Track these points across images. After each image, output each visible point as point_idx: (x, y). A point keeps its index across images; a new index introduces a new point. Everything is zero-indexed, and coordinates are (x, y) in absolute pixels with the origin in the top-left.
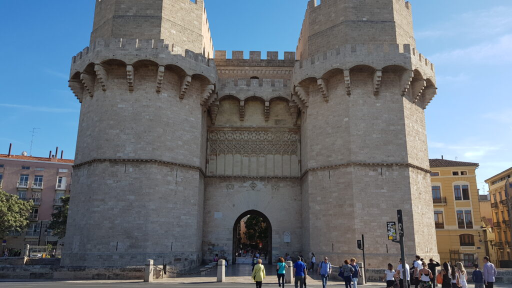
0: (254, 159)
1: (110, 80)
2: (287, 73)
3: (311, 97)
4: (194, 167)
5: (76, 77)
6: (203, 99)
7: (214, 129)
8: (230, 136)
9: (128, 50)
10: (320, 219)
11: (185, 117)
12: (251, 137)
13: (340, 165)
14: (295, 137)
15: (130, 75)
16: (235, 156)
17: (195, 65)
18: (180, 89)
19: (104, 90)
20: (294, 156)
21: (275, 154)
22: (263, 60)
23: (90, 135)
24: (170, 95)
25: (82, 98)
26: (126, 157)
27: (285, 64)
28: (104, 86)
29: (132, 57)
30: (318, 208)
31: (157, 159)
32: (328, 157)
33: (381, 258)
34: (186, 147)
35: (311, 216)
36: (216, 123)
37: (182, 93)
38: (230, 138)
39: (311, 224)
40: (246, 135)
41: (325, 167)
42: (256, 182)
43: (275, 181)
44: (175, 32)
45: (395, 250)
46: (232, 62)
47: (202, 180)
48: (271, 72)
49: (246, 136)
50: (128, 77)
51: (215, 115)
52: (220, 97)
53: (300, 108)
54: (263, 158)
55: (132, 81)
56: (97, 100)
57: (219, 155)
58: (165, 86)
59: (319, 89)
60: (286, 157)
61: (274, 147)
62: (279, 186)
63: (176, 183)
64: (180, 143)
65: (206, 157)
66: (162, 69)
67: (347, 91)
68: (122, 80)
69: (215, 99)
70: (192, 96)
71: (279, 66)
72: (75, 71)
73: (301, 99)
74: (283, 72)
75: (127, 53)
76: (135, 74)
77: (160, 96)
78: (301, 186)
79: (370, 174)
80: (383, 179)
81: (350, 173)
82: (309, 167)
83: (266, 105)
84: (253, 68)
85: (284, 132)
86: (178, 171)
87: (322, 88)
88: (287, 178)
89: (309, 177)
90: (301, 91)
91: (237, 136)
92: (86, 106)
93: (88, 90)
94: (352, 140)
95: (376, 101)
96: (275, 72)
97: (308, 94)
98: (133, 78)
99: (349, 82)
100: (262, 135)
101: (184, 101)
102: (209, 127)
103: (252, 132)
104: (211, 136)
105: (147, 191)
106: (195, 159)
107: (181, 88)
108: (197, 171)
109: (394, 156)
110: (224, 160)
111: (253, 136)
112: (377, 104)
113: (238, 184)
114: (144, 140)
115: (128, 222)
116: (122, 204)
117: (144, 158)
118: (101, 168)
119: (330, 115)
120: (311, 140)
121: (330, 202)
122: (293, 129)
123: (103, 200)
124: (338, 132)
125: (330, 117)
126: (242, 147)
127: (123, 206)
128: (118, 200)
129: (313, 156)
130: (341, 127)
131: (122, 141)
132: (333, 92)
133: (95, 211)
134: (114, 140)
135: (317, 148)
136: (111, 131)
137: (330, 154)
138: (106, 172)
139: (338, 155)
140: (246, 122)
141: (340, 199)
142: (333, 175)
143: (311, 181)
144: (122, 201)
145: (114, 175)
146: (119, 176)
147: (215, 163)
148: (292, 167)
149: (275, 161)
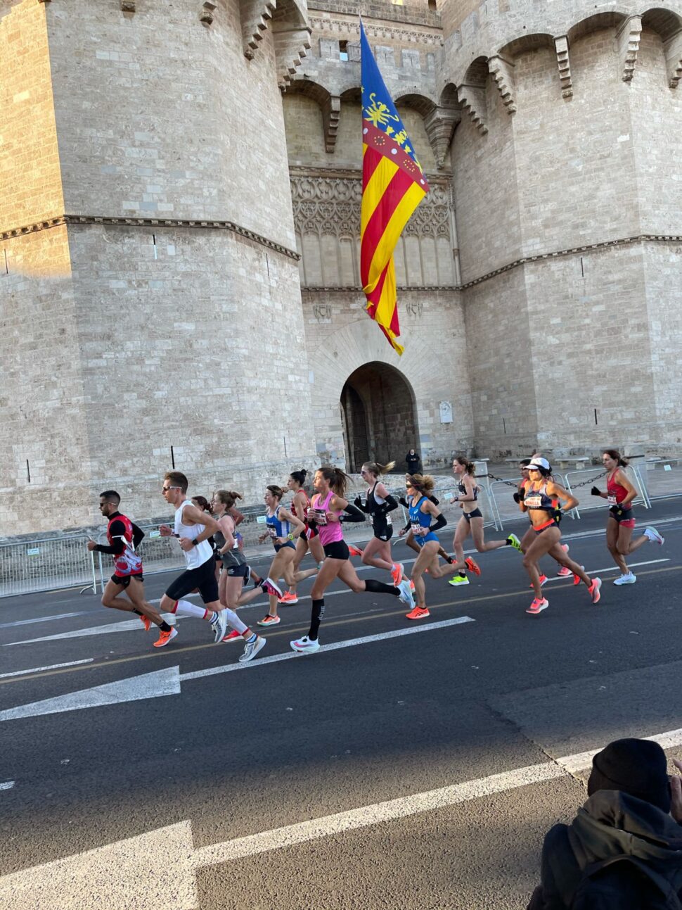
3: (521, 88)
4: (291, 254)
10: (560, 363)
11: (260, 114)
13: (608, 244)
14: (441, 198)
16: (323, 239)
18: (248, 26)
24: (229, 41)
26: (151, 214)
27: (407, 17)
30: (552, 340)
31: (233, 222)
34: (271, 197)
35: (534, 360)
37: (251, 39)
39: (536, 376)
40: (342, 188)
41: (570, 251)
43: (413, 297)
49: (341, 191)
60: (428, 242)
62: (421, 307)
63: (270, 292)
64: (262, 185)
67: (624, 72)
70: (264, 58)
71: (396, 21)
77: (211, 36)
81: (637, 259)
82: (525, 255)
86: (270, 259)
87: (564, 62)
89: (526, 277)
91: (322, 191)
94: (639, 186)
95: (674, 101)
96: (388, 34)
99: (638, 48)
101: (254, 66)
105: (224, 307)
112: (676, 109)
113: (339, 306)
114: (192, 164)
115: (191, 393)
116: (163, 345)
117: (201, 217)
118: (82, 246)
119: (577, 130)
120: (528, 193)
121: (585, 325)
122: (438, 178)
123: (109, 337)
124: (602, 169)
125: (578, 135)
126: (336, 219)
127: (168, 352)
128: (152, 335)
129: (533, 228)
130: (609, 156)
131: (127, 164)
132: (584, 76)
133: (91, 369)
134: (103, 162)
135: (545, 210)
136: (89, 132)
137: (581, 221)
138: (102, 257)
139: (605, 222)
140: (338, 156)
141: (614, 317)
142: (590, 266)
143: (533, 286)
144: (163, 336)
145: (124, 264)
146: (142, 267)
148: (440, 265)
149: (408, 252)
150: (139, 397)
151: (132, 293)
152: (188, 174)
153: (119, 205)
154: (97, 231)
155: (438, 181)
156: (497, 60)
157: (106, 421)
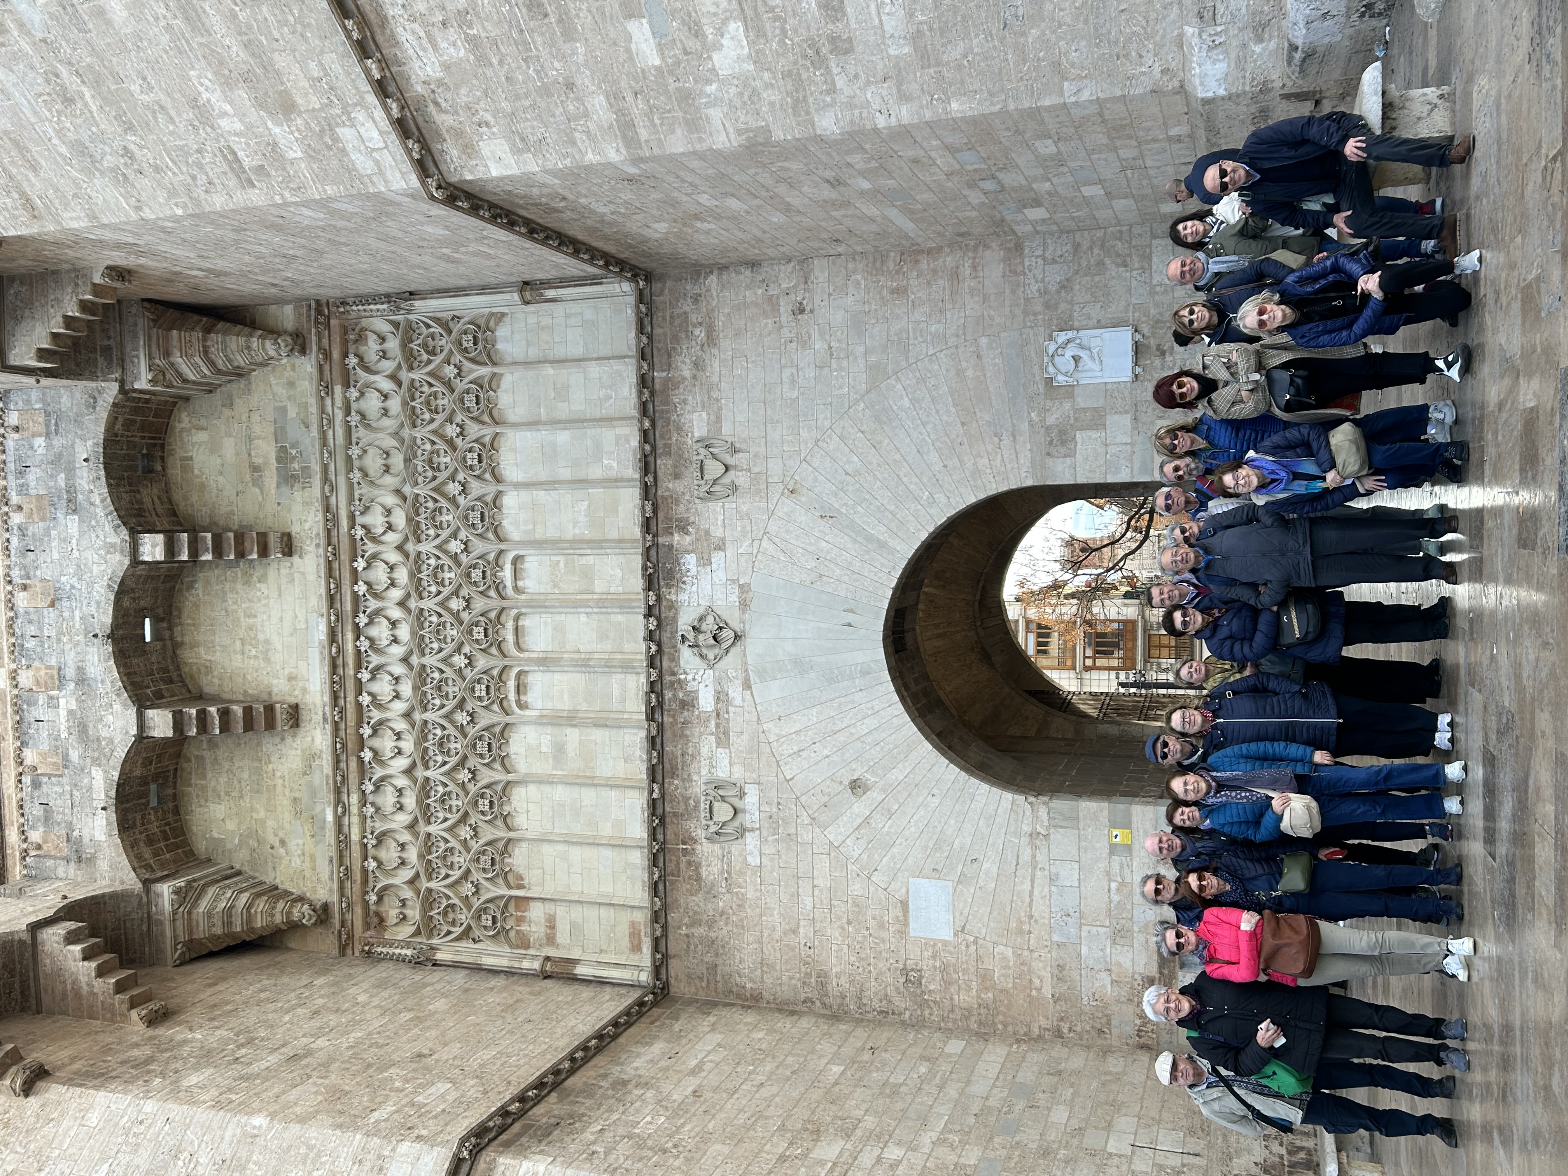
0: (538, 633)
7: (358, 910)
8: (396, 802)
12: (395, 650)
14: (383, 339)
16: (521, 769)
20: (506, 341)
21: (498, 480)
30: (731, 50)
36: (318, 895)
38: (410, 801)
40: (383, 687)
42: (684, 621)
43: (677, 476)
49: (390, 693)
51: (261, 905)
54: (530, 565)
57: (519, 882)
60: (512, 394)
61: (453, 488)
62: (706, 443)
65: (524, 974)
78: (699, 271)
85: (354, 419)
88: (644, 382)
91: (394, 751)
100: (379, 574)
102: (340, 952)
103: (364, 644)
104: (400, 933)
110: (546, 848)
111: (391, 633)
113: (704, 751)
120: (202, 178)
122: (328, 357)
126: (461, 718)
140: (305, 691)
147: (577, 913)
148: (577, 351)
149: (543, 478)
155: (336, 355)
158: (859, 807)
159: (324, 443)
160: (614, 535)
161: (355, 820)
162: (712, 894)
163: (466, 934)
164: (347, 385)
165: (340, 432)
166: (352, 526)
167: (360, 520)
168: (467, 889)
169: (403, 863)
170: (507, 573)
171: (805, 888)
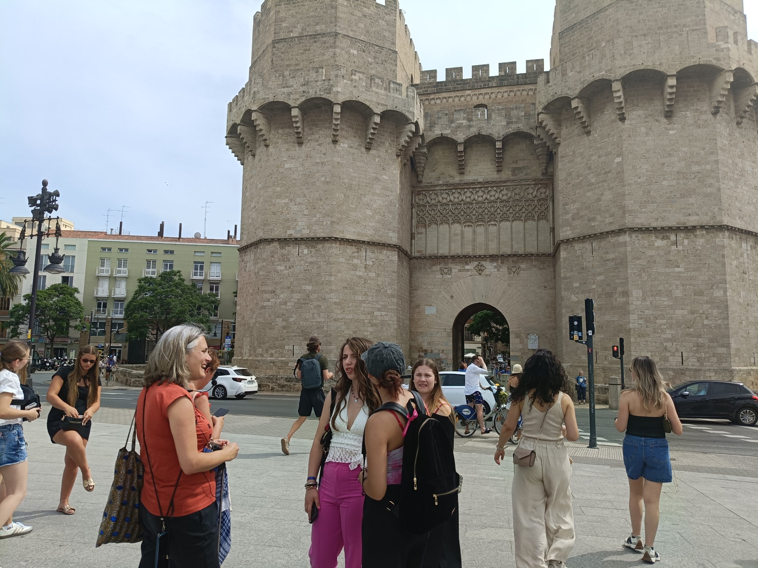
0: (480, 230)
1: (273, 132)
2: (531, 93)
3: (564, 128)
4: (389, 246)
5: (232, 132)
6: (400, 147)
7: (421, 189)
8: (444, 198)
9: (292, 86)
11: (374, 175)
12: (476, 197)
13: (607, 232)
14: (545, 193)
15: (297, 122)
16: (452, 226)
17: (385, 97)
18: (366, 135)
19: (267, 146)
20: (542, 223)
21: (513, 221)
22: (493, 78)
23: (255, 207)
24: (352, 145)
25: (244, 158)
26: (298, 236)
27: (527, 80)
28: (266, 140)
29: (297, 96)
30: (574, 298)
31: (337, 237)
32: (590, 220)
33: (671, 373)
34: (377, 217)
35: (564, 311)
36: (424, 180)
37: (368, 140)
38: (444, 201)
40: (468, 194)
41: (584, 237)
42: (483, 263)
43: (512, 261)
44: (355, 52)
45: (695, 360)
46: (446, 85)
47: (405, 264)
48: (506, 95)
49: (467, 196)
50: (294, 125)
51: (422, 169)
52: (427, 141)
53: (548, 147)
54: (495, 228)
55: (300, 130)
56: (260, 160)
57: (429, 226)
58: (344, 133)
59: (574, 115)
60: (531, 224)
61: (511, 210)
62: (519, 268)
63: (365, 268)
64: (369, 212)
65: (411, 230)
66: (337, 109)
67: (619, 115)
68: (288, 130)
69: (419, 144)
70: (384, 143)
71: (518, 84)
72: (231, 123)
73: (548, 132)
74: (525, 93)
75: (291, 91)
76: (303, 120)
77: (338, 147)
78: (554, 266)
79: (656, 245)
80: (679, 251)
81: (625, 244)
82: (561, 238)
83: (497, 147)
84: (477, 92)
85: (527, 187)
86: (368, 251)
87: (579, 113)
88: (532, 255)
89: (561, 253)
90: (547, 120)
91: (455, 197)
92: (248, 168)
93: (248, 147)
94: (627, 192)
95: (670, 126)
96: (512, 94)
97: (559, 124)
98: (301, 126)
99: (622, 99)
100: (493, 193)
101: (372, 152)
102: (413, 187)
103: (477, 190)
104: (417, 200)
105: (327, 278)
106: (391, 234)
107: (368, 132)
108: (394, 251)
109: (697, 215)
110: (436, 232)
111: (480, 196)
112: (671, 132)
113: (457, 267)
114: (320, 210)
115: (306, 320)
116: (296, 296)
117: (321, 235)
118: (269, 251)
119: (592, 155)
120: (564, 196)
121: (592, 289)
122: (541, 180)
123: (274, 292)
124: (605, 181)
125: (594, 158)
126: (462, 213)
127: (298, 299)
128: (292, 292)
129: (566, 220)
130: (610, 172)
131: (292, 213)
132: (598, 118)
133: (265, 306)
134: (282, 213)
135: (573, 208)
136: (278, 201)
137: (593, 216)
138: (276, 256)
139: (606, 218)
140: (467, 175)
141: (608, 285)
142: (597, 248)
143: (565, 259)
144: (297, 292)
145: (285, 259)
146: (292, 260)
147: (424, 239)
148: (539, 239)
149: (513, 231)
150: (283, 321)
151: (286, 272)
152: (318, 215)
153: (286, 232)
154: (276, 244)
155: (541, 182)
156: (542, 114)
157: (268, 331)
158: (448, 297)
159: (521, 180)
160: (501, 247)
161: (440, 188)
162: (430, 268)
163: (417, 214)
164: (534, 184)
165: (524, 183)
166: (503, 186)
167: (505, 188)
168: (427, 215)
169: (431, 200)
170: (493, 223)
171: (433, 287)
